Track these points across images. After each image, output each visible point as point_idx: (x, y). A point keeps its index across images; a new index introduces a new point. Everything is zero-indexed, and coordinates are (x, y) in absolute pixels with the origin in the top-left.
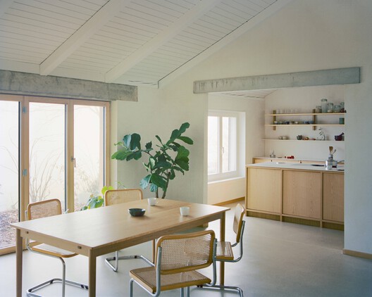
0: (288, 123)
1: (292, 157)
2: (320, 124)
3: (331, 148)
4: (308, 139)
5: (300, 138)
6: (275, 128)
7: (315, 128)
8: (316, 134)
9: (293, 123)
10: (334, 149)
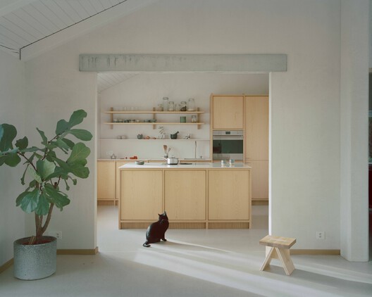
0: (128, 121)
1: (135, 158)
2: (160, 122)
3: (165, 147)
4: (149, 138)
5: (141, 137)
6: (112, 127)
7: (154, 127)
8: (156, 133)
9: (134, 121)
10: (168, 148)
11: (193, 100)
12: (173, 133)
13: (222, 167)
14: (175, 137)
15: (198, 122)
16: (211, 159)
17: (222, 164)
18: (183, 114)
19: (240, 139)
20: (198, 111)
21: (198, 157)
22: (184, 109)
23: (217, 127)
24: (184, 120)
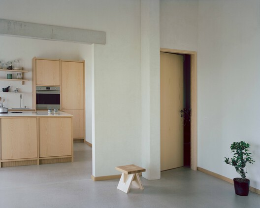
11: (18, 61)
12: (5, 87)
13: (49, 115)
14: (6, 90)
15: (22, 79)
16: (35, 108)
17: (49, 113)
18: (10, 72)
19: (58, 93)
20: (22, 70)
21: (23, 107)
22: (11, 68)
23: (39, 83)
24: (11, 77)
